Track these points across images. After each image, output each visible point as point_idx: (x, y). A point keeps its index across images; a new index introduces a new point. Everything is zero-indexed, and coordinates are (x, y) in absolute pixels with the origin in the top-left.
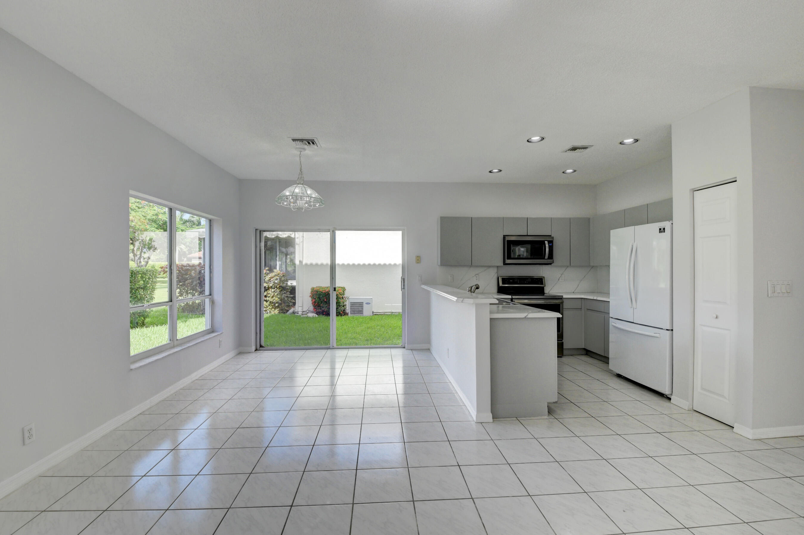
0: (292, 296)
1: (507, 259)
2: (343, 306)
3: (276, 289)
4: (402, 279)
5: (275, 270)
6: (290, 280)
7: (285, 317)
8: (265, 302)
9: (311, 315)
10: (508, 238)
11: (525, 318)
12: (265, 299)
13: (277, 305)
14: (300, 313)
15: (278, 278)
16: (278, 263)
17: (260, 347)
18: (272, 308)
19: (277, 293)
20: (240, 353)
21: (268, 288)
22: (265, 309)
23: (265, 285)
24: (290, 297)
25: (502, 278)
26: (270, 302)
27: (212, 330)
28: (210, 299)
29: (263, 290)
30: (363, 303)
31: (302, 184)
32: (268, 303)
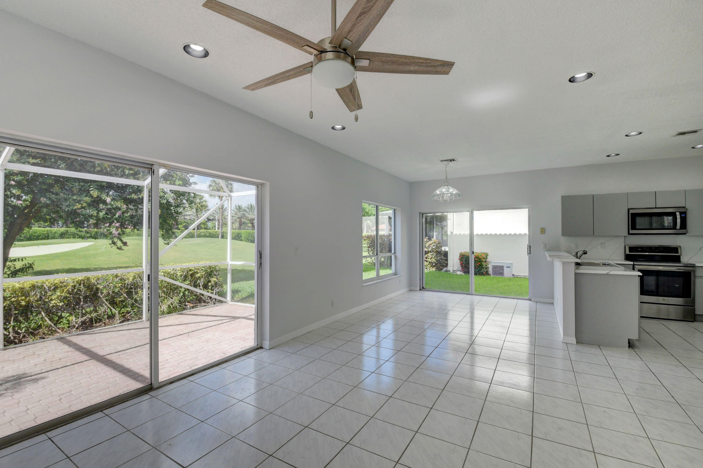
0: (445, 258)
1: (631, 230)
2: (486, 268)
3: (433, 252)
4: (528, 246)
5: (432, 239)
6: (443, 246)
7: (440, 273)
8: (425, 262)
9: (459, 273)
10: (631, 211)
11: (607, 274)
12: (426, 260)
13: (434, 264)
14: (451, 271)
15: (435, 245)
16: (435, 234)
17: (422, 289)
18: (431, 267)
19: (434, 256)
20: (411, 290)
21: (428, 252)
22: (426, 267)
23: (426, 249)
24: (444, 259)
25: (629, 247)
26: (430, 262)
27: (395, 274)
28: (394, 255)
29: (424, 253)
30: (503, 266)
31: (447, 186)
32: (428, 262)
